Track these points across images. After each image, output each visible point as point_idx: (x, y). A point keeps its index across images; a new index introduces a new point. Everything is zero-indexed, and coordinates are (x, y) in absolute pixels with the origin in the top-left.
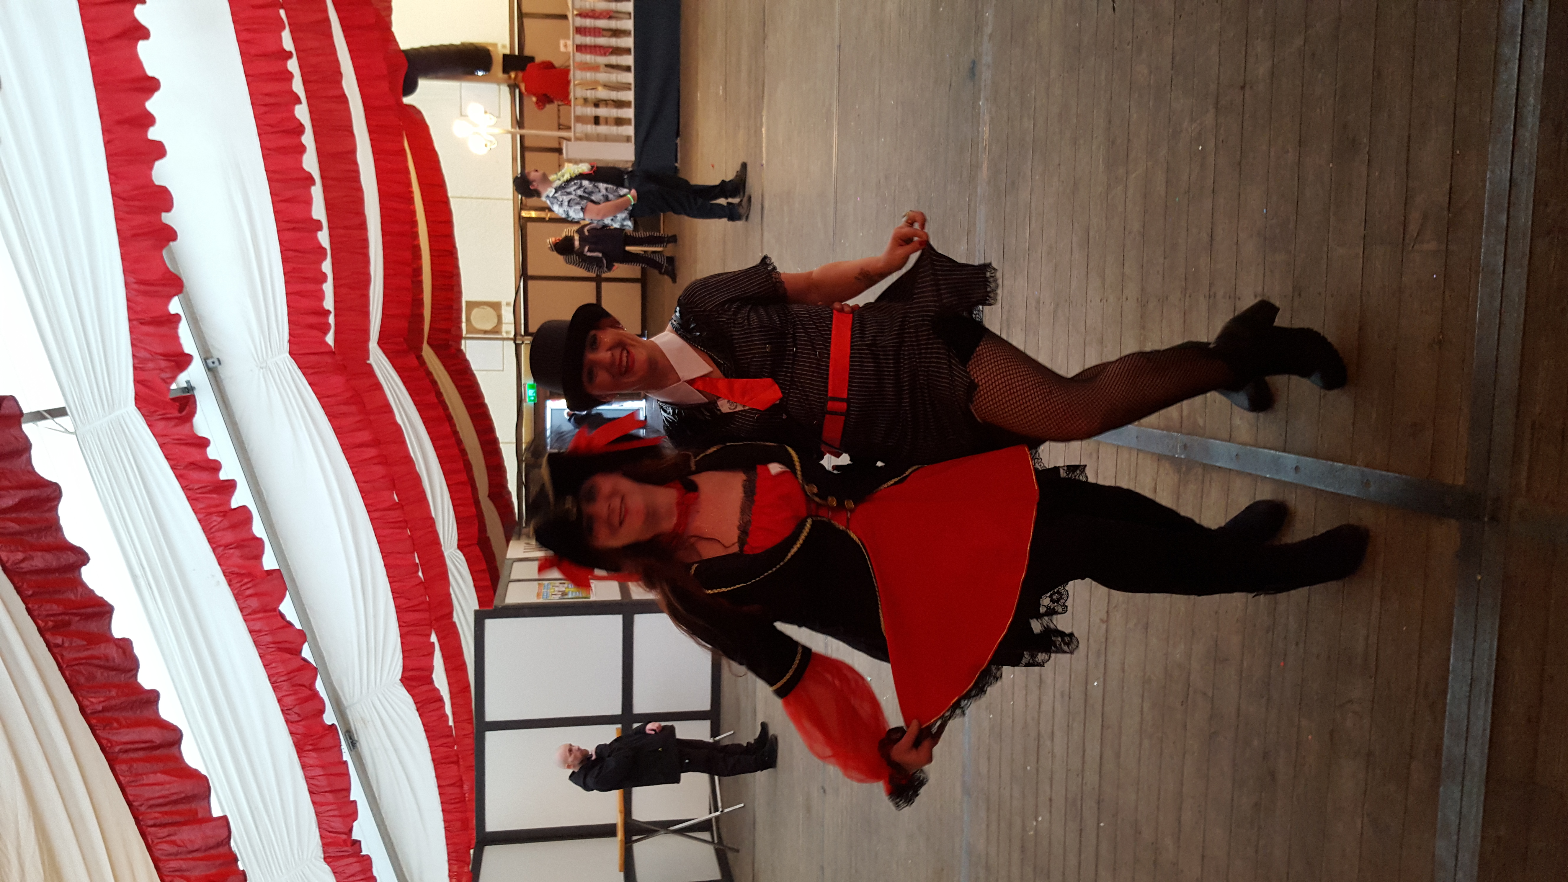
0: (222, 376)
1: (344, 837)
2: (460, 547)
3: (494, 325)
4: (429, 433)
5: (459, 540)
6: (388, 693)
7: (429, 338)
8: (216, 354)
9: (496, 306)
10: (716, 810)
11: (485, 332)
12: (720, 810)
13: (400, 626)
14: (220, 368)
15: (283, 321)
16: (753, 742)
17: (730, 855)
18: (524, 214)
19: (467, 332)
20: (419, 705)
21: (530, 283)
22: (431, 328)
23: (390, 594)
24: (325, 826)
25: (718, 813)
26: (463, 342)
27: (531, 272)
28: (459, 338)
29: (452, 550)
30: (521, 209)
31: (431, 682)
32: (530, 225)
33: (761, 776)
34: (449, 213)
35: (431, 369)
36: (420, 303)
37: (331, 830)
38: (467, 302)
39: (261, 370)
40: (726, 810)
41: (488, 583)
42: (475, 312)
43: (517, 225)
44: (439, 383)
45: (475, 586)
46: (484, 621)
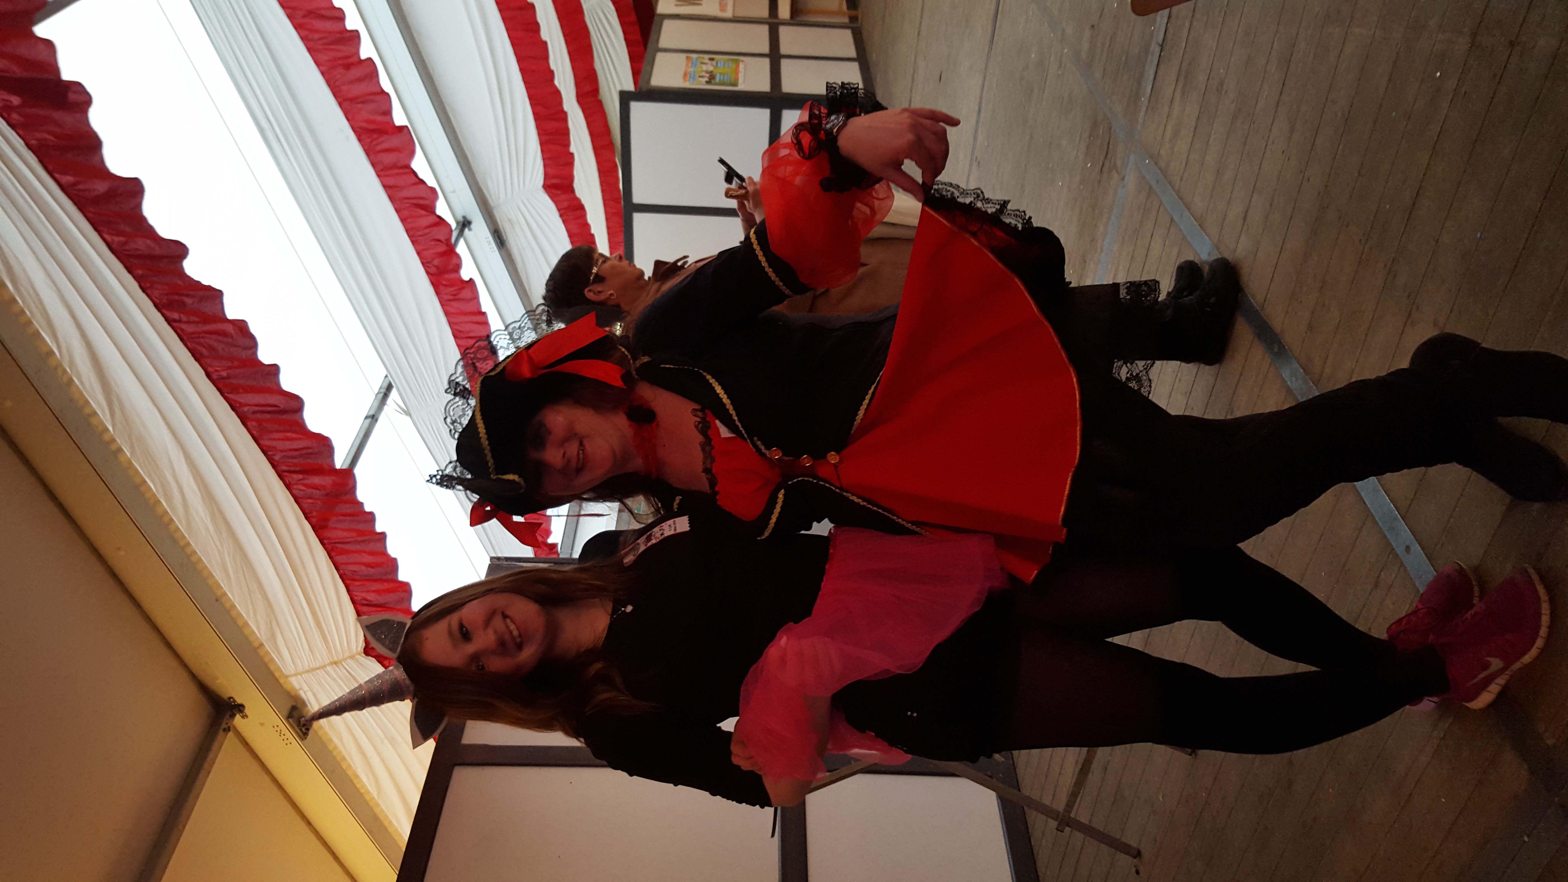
6: (532, 197)
13: (538, 132)
20: (562, 212)
23: (528, 100)
31: (572, 191)
46: (629, 102)
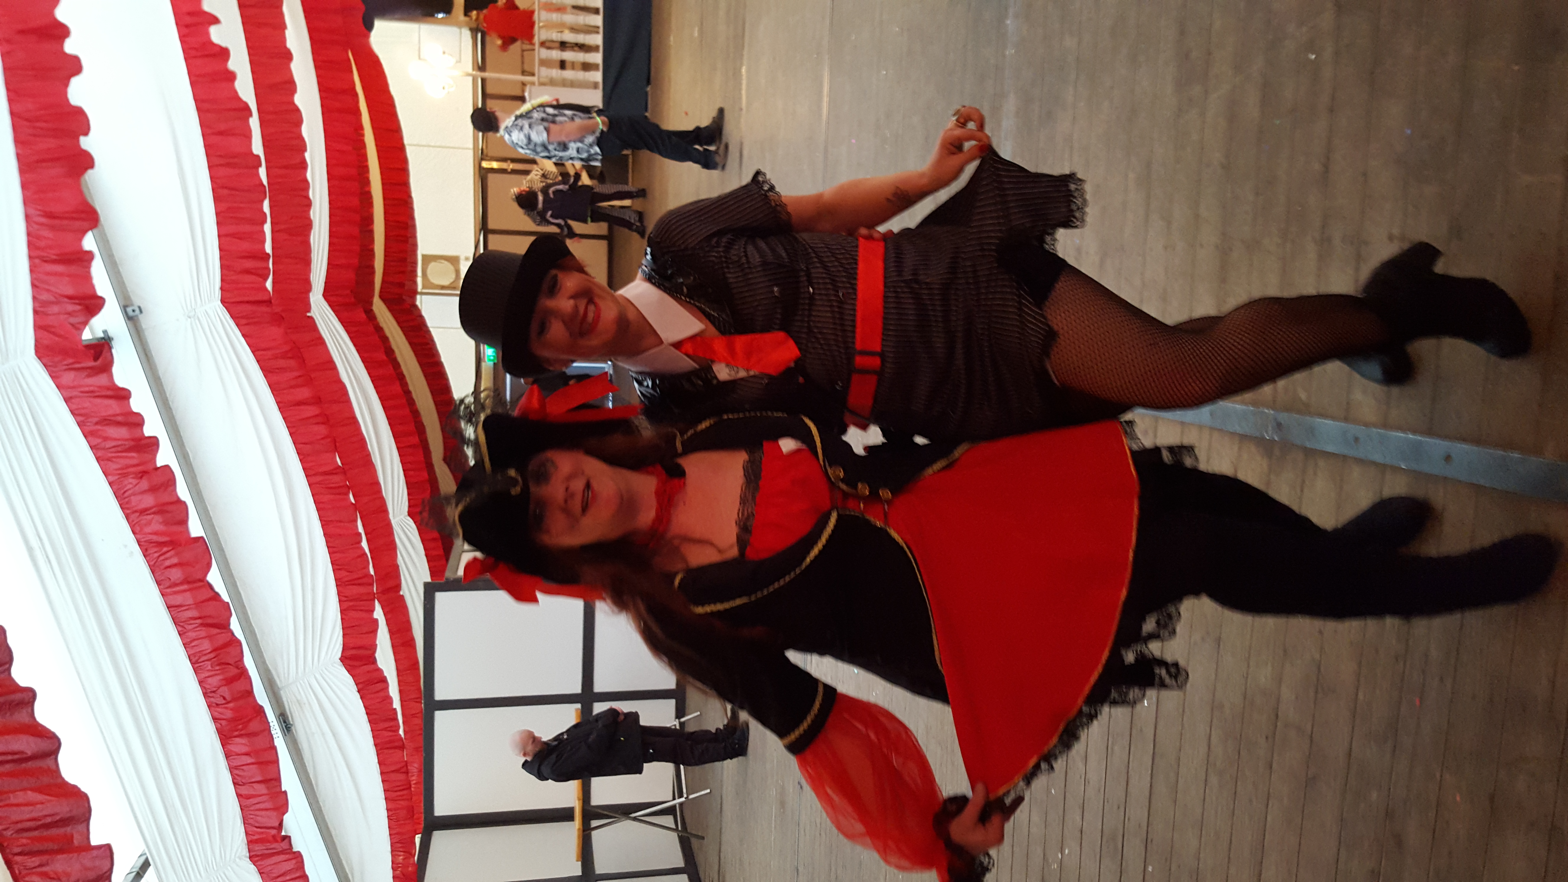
0: (144, 326)
1: (274, 832)
2: (410, 514)
3: (452, 280)
4: (378, 392)
5: (410, 506)
6: (327, 673)
7: (381, 292)
8: (137, 302)
9: (454, 261)
10: (681, 796)
11: (443, 287)
12: (685, 796)
13: (340, 601)
14: (141, 317)
15: (214, 265)
16: (722, 727)
17: (694, 842)
18: (485, 164)
19: (424, 287)
20: (360, 686)
21: (491, 237)
22: (384, 281)
23: (330, 565)
24: (251, 821)
25: (683, 799)
26: (418, 297)
27: (491, 225)
28: (415, 293)
29: (402, 517)
30: (482, 159)
31: (374, 661)
32: (491, 177)
33: (730, 765)
34: (404, 161)
35: (383, 324)
36: (371, 254)
37: (257, 825)
38: (424, 256)
39: (189, 320)
40: (691, 797)
41: (441, 552)
42: (432, 266)
43: (477, 176)
44: (391, 339)
45: (427, 555)
46: (434, 594)
